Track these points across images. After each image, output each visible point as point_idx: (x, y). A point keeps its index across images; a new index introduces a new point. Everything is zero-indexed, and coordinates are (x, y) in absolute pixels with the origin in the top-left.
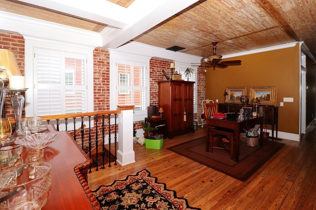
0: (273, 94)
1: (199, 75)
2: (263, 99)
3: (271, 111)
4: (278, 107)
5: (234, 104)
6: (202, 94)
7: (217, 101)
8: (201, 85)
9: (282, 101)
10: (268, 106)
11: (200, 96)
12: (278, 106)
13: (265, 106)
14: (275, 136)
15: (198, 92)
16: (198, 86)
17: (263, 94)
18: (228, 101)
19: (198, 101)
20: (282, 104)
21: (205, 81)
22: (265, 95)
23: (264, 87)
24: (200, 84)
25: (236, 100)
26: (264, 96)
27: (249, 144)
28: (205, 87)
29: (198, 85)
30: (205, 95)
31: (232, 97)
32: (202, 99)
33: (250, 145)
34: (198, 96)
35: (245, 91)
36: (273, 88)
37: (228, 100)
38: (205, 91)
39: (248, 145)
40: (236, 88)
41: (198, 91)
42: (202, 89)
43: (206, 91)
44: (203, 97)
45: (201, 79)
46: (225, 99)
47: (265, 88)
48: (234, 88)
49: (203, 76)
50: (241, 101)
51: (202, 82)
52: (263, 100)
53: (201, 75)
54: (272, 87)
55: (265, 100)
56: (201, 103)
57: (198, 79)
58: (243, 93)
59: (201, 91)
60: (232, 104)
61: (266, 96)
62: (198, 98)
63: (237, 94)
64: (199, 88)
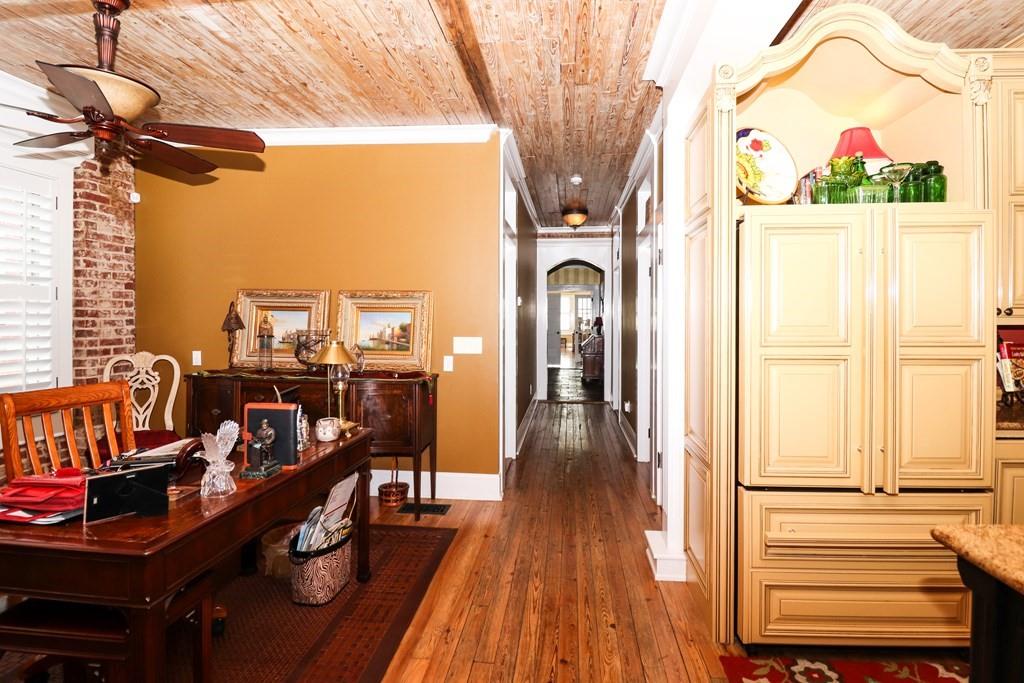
0: (421, 325)
1: (86, 214)
2: (388, 343)
3: (410, 396)
4: (437, 375)
5: (270, 371)
6: (112, 323)
7: (197, 358)
8: (101, 269)
9: (450, 352)
10: (401, 376)
11: (90, 333)
12: (435, 372)
13: (390, 374)
14: (425, 493)
15: (78, 314)
16: (81, 279)
17: (387, 323)
18: (244, 358)
19: (77, 363)
20: (448, 364)
21: (128, 250)
22: (393, 329)
23: (391, 295)
24: (89, 264)
25: (277, 351)
26: (388, 331)
27: (304, 591)
28: (128, 286)
29: (77, 273)
30: (133, 327)
31: (265, 336)
32: (106, 352)
33: (307, 598)
34: (78, 334)
35: (320, 307)
36: (419, 298)
37: (245, 352)
38: (128, 305)
39: (297, 600)
40: (281, 296)
41: (77, 303)
42: (106, 295)
43: (141, 305)
44: (119, 341)
45: (99, 236)
46: (231, 350)
47: (394, 298)
48: (274, 295)
49: (113, 224)
50: (297, 355)
51: (111, 254)
52: (387, 347)
53: (103, 218)
54: (416, 295)
55: (395, 347)
56: (101, 372)
57: (76, 233)
58: (313, 316)
59: (103, 307)
60: (259, 371)
61: (397, 331)
62: (76, 344)
63: (286, 325)
64: (87, 290)
